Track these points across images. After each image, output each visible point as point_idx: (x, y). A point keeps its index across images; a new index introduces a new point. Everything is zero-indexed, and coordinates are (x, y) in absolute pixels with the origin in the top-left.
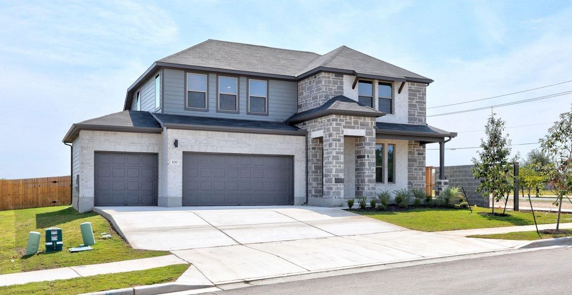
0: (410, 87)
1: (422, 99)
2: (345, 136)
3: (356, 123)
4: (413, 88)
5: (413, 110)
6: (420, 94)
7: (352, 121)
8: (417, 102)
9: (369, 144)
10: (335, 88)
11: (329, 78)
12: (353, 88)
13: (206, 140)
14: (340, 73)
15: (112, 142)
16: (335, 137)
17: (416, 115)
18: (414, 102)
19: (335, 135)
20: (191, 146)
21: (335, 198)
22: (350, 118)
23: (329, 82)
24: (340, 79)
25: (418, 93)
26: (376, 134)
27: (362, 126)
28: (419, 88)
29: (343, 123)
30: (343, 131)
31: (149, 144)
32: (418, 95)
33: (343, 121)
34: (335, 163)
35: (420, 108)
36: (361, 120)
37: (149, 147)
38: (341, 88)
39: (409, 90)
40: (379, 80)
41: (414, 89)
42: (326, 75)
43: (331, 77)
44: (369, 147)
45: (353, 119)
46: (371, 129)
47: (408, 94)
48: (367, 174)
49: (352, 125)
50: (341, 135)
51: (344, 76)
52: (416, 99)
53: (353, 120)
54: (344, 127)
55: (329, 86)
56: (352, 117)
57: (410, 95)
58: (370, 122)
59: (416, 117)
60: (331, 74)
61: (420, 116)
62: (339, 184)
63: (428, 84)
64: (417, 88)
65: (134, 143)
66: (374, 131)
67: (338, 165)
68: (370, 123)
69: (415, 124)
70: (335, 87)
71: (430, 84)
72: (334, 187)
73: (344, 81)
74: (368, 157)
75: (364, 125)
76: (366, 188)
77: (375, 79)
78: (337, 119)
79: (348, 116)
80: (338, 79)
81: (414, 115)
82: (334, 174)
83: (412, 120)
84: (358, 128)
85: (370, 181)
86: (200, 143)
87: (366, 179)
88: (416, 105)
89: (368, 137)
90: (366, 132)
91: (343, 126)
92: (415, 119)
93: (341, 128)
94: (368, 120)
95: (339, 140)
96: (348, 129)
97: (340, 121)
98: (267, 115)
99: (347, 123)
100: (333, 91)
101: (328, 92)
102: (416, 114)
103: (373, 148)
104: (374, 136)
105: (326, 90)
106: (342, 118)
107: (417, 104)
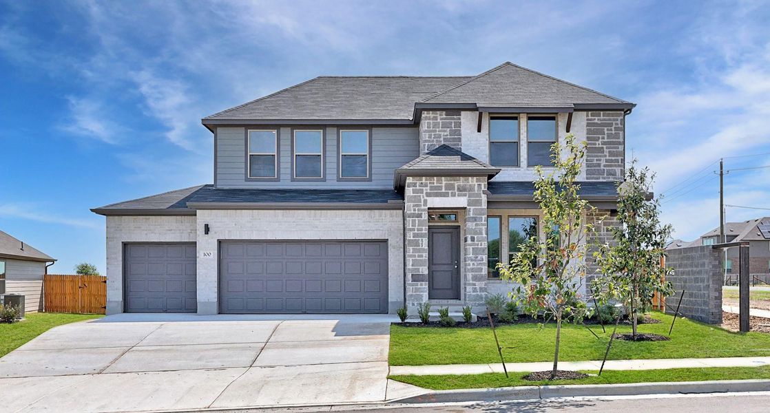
0: (591, 120)
1: (614, 138)
2: (429, 209)
3: (449, 187)
4: (596, 121)
5: (597, 156)
6: (611, 130)
7: (443, 185)
8: (604, 143)
9: (475, 219)
10: (446, 133)
11: (435, 118)
12: (479, 130)
13: (250, 222)
14: (454, 110)
15: (143, 230)
16: (412, 212)
17: (602, 165)
18: (598, 144)
19: (412, 209)
20: (229, 231)
21: (413, 304)
22: (437, 181)
23: (436, 125)
24: (454, 119)
25: (606, 128)
26: (488, 202)
27: (461, 191)
28: (610, 120)
29: (427, 189)
30: (425, 201)
31: (192, 230)
32: (606, 132)
33: (427, 186)
34: (411, 251)
35: (609, 152)
36: (461, 182)
37: (191, 235)
38: (457, 132)
39: (588, 125)
40: (527, 113)
41: (599, 122)
42: (431, 114)
43: (439, 117)
44: (475, 223)
45: (444, 181)
46: (479, 195)
47: (585, 132)
48: (471, 266)
49: (443, 191)
50: (423, 207)
51: (462, 113)
52: (603, 138)
53: (444, 183)
54: (428, 195)
55: (436, 131)
56: (443, 178)
57: (589, 132)
58: (476, 184)
59: (602, 168)
60: (438, 112)
61: (611, 166)
62: (419, 283)
63: (630, 110)
64: (605, 120)
65: (171, 230)
66: (484, 198)
67: (417, 254)
68: (476, 186)
69: (601, 180)
70: (445, 131)
71: (633, 110)
72: (411, 287)
73: (462, 121)
74: (473, 239)
75: (465, 190)
76: (469, 289)
77: (520, 113)
78: (415, 184)
79: (435, 178)
80: (452, 120)
81: (599, 165)
82: (411, 267)
83: (594, 174)
84: (453, 195)
85: (475, 278)
86: (241, 227)
87: (470, 275)
88: (603, 148)
89: (472, 208)
90: (468, 200)
91: (426, 193)
92: (602, 173)
93: (423, 196)
94: (473, 181)
95: (420, 216)
96: (435, 198)
97: (420, 186)
98: (370, 180)
99: (432, 188)
100: (442, 139)
101: (433, 141)
102: (603, 163)
103: (483, 225)
104: (484, 206)
105: (430, 137)
106: (424, 181)
107: (605, 146)
